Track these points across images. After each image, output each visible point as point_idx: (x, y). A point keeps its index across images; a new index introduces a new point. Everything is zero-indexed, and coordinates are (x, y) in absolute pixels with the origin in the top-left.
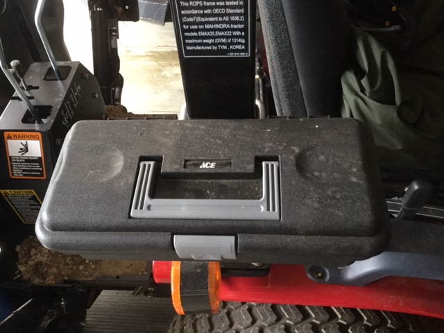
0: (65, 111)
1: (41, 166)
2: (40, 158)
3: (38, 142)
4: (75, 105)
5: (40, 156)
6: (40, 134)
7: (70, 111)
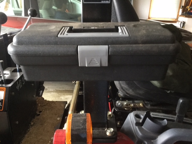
0: (19, 83)
1: (2, 104)
2: (2, 100)
3: (4, 92)
4: (23, 83)
5: (3, 99)
6: (5, 88)
7: (21, 85)
